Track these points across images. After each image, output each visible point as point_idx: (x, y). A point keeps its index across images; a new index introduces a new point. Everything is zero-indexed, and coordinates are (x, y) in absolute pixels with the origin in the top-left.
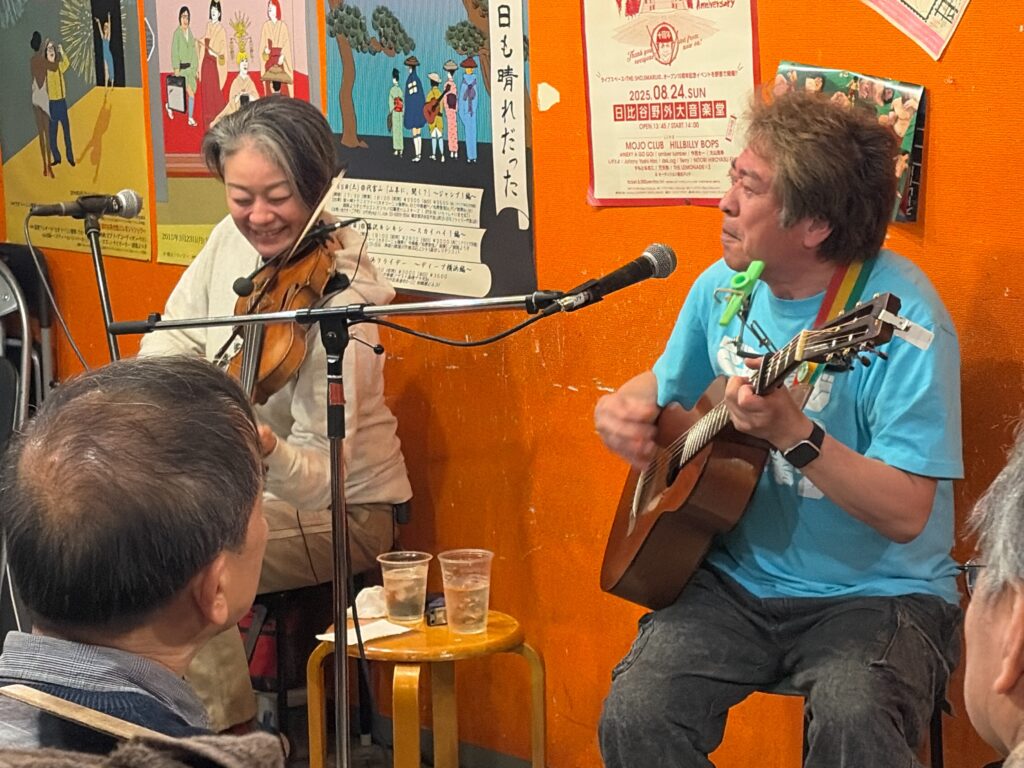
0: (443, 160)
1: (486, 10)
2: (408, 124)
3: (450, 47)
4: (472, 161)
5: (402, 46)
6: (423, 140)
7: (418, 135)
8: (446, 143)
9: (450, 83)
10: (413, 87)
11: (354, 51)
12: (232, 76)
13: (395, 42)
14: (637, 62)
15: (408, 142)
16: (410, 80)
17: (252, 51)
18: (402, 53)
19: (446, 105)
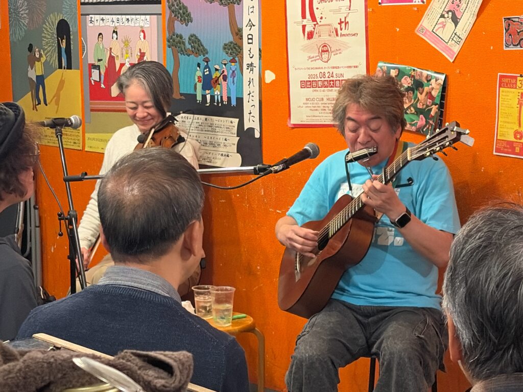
0: (220, 105)
1: (242, 36)
2: (204, 88)
3: (224, 53)
4: (234, 106)
5: (202, 52)
6: (211, 96)
7: (208, 94)
8: (222, 97)
9: (224, 70)
10: (206, 71)
11: (179, 54)
12: (122, 65)
13: (198, 50)
14: (312, 61)
15: (204, 97)
16: (205, 68)
17: (131, 54)
18: (202, 55)
19: (222, 80)
